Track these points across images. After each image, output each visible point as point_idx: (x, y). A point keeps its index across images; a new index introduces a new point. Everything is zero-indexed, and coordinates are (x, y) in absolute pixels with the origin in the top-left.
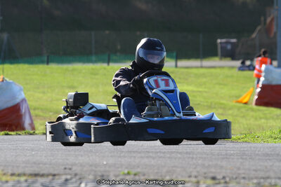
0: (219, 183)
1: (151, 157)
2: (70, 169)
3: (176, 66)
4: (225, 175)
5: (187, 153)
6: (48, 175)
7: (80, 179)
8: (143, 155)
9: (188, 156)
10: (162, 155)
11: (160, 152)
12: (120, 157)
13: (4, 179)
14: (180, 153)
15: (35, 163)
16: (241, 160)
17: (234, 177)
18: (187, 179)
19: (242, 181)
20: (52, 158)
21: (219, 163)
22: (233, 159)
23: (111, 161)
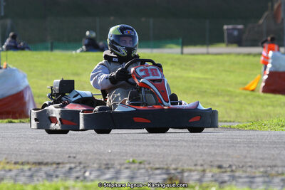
0: (226, 172)
1: (156, 145)
2: (75, 157)
3: (182, 53)
4: (231, 163)
5: (193, 141)
6: (52, 164)
7: (84, 167)
8: (148, 143)
9: (194, 144)
10: (167, 143)
11: (166, 140)
12: (125, 145)
13: (8, 167)
14: (186, 141)
15: (38, 151)
16: (247, 148)
17: (241, 166)
18: (193, 168)
19: (249, 169)
20: (56, 146)
21: (225, 151)
22: (239, 147)
23: (116, 149)
